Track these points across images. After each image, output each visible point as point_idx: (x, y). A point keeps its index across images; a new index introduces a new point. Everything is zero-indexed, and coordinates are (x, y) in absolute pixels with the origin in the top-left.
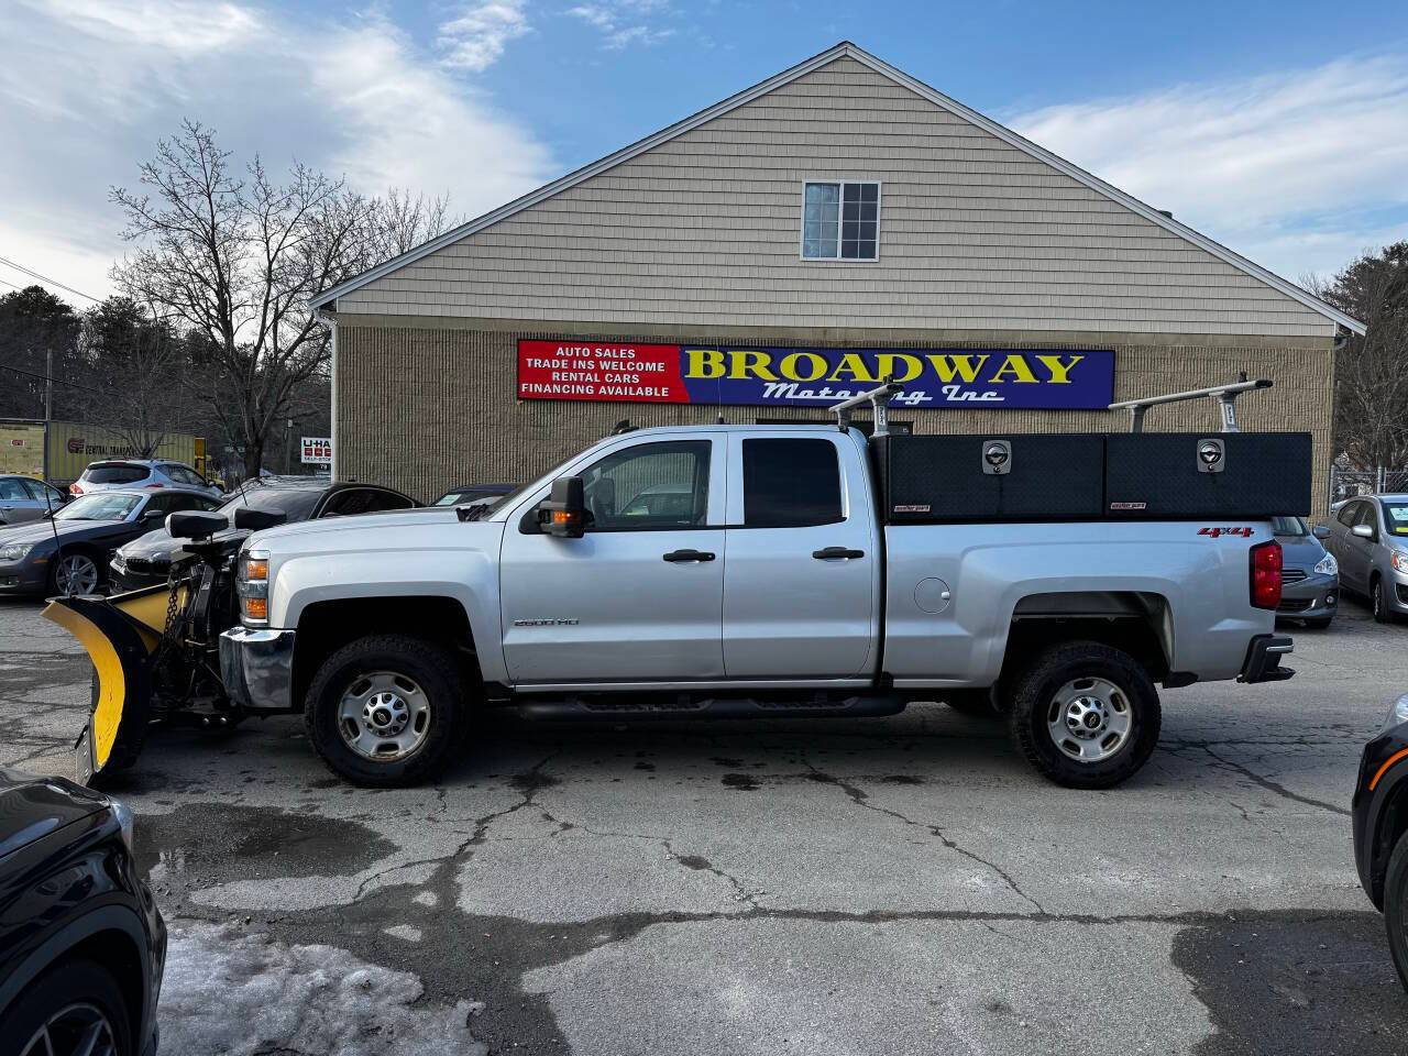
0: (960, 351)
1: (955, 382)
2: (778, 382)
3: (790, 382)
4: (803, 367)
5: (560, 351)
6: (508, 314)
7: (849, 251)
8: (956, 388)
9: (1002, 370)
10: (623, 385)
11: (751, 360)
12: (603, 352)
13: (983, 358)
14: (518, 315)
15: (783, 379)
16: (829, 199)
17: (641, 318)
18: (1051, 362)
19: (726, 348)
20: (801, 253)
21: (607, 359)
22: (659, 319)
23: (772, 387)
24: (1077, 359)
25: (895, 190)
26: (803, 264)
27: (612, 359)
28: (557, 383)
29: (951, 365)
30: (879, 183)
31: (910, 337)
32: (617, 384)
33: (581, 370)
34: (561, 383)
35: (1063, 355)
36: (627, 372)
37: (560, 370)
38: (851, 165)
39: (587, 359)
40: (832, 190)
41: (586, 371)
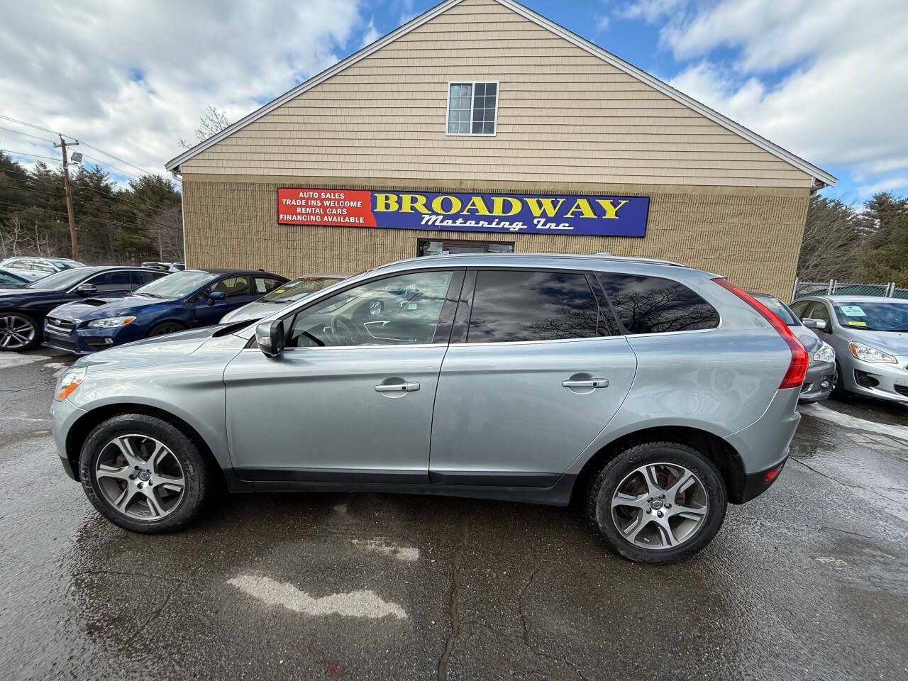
0: (546, 195)
1: (541, 216)
2: (430, 215)
3: (438, 214)
4: (446, 205)
5: (301, 195)
6: (272, 172)
7: (477, 129)
8: (543, 220)
9: (573, 209)
10: (337, 215)
11: (414, 200)
12: (326, 195)
13: (561, 201)
14: (278, 173)
15: (434, 213)
16: (466, 94)
17: (349, 174)
18: (606, 204)
19: (398, 192)
20: (446, 131)
21: (328, 199)
22: (359, 174)
23: (427, 217)
24: (623, 202)
25: (507, 87)
26: (447, 138)
27: (331, 199)
28: (299, 214)
29: (540, 205)
30: (498, 82)
31: (514, 187)
32: (334, 215)
33: (313, 206)
34: (302, 214)
35: (614, 200)
36: (340, 207)
37: (301, 206)
38: (479, 70)
39: (316, 199)
40: (467, 88)
41: (316, 207)
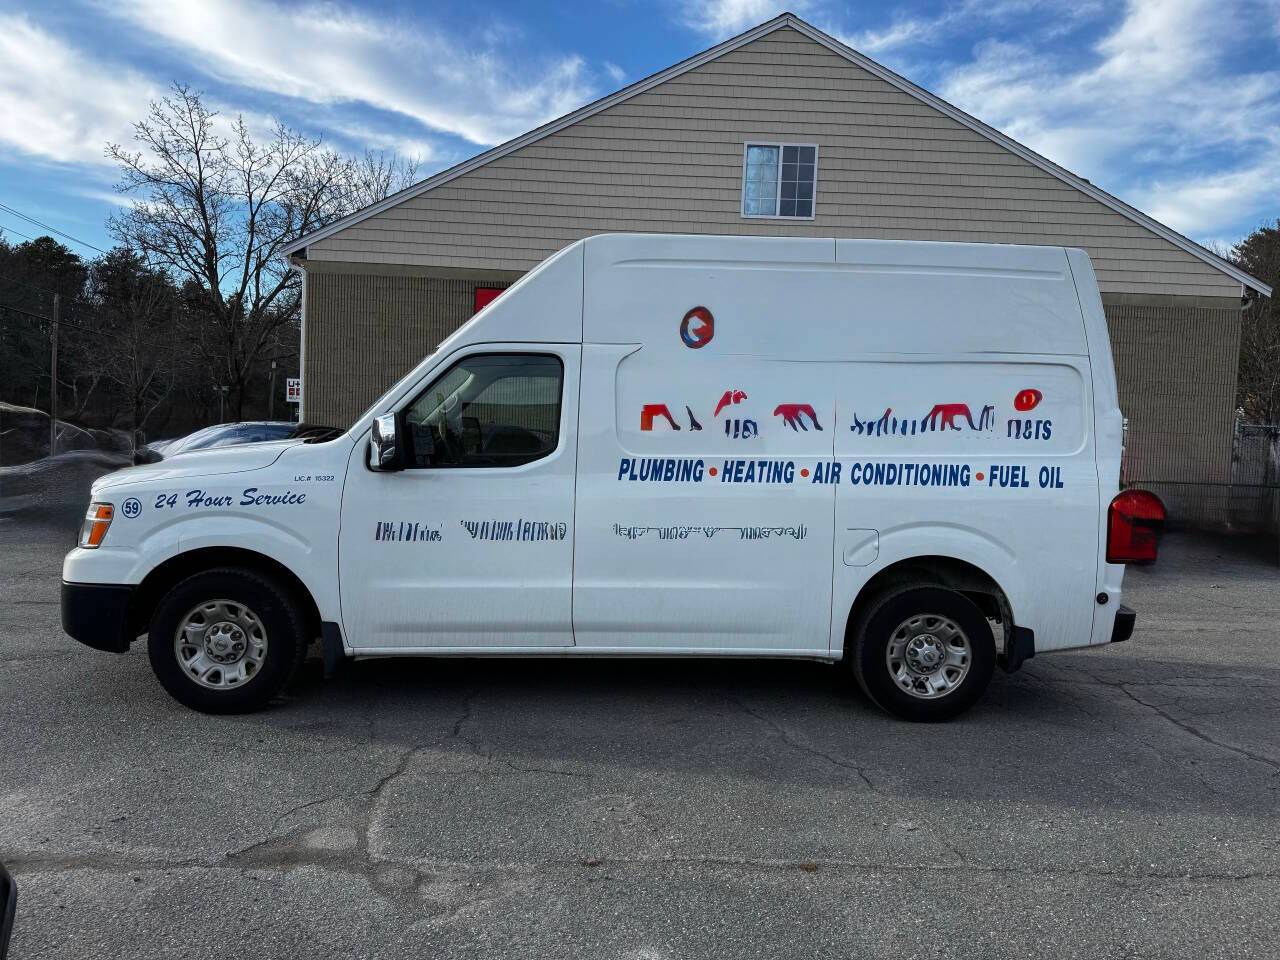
6: (465, 264)
7: (787, 210)
14: (476, 264)
16: (769, 160)
20: (742, 211)
25: (831, 153)
26: (742, 221)
30: (817, 146)
38: (789, 128)
40: (772, 152)
